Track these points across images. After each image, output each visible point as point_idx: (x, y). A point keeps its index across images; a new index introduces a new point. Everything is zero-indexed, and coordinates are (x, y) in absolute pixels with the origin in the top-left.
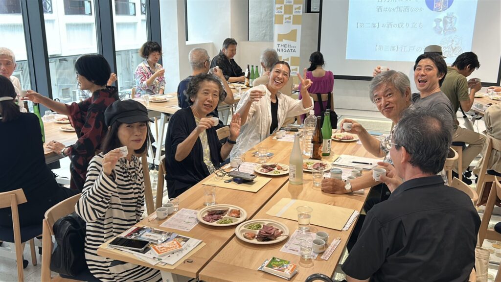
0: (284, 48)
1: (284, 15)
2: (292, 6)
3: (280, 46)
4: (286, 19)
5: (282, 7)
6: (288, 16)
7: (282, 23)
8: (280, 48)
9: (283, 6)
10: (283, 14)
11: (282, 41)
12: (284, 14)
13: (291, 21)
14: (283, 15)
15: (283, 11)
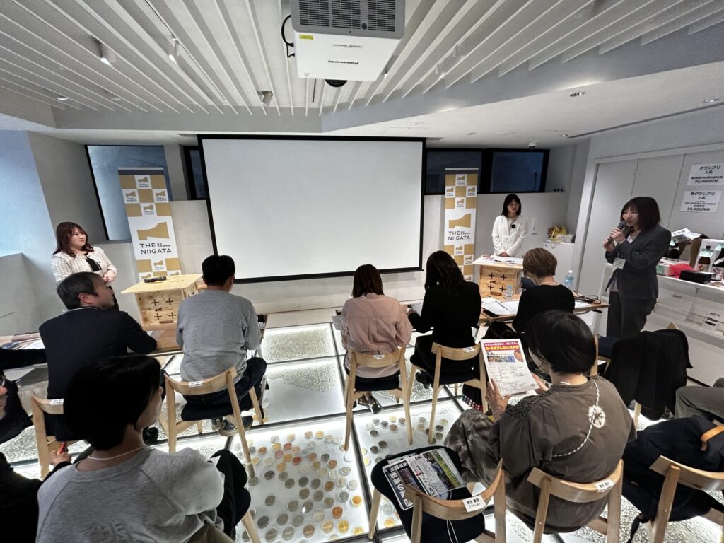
0: (151, 248)
2: (151, 191)
3: (144, 246)
4: (145, 208)
5: (134, 192)
6: (147, 205)
7: (141, 216)
8: (145, 248)
11: (146, 239)
12: (141, 202)
13: (155, 210)
14: (139, 204)
15: (137, 197)
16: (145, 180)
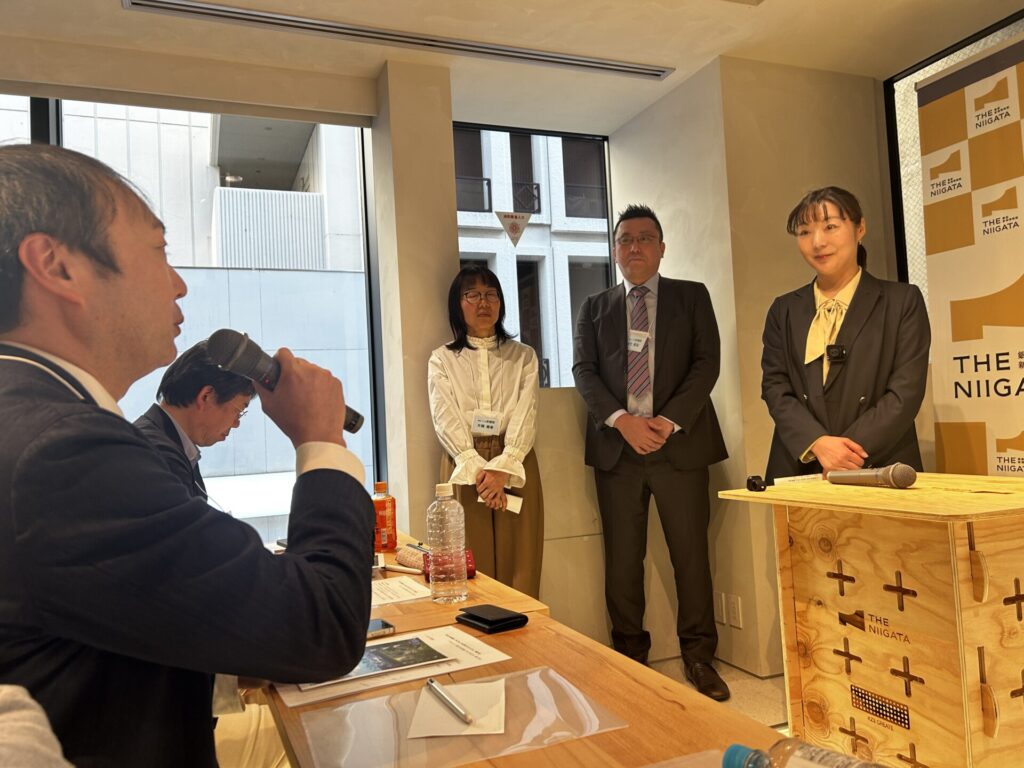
0: (994, 375)
1: (975, 194)
3: (969, 364)
4: (987, 209)
5: (956, 156)
6: (997, 191)
7: (972, 242)
8: (970, 375)
9: (963, 147)
10: (966, 188)
11: (979, 336)
12: (975, 187)
14: (966, 199)
15: (964, 174)
16: (1000, 92)
